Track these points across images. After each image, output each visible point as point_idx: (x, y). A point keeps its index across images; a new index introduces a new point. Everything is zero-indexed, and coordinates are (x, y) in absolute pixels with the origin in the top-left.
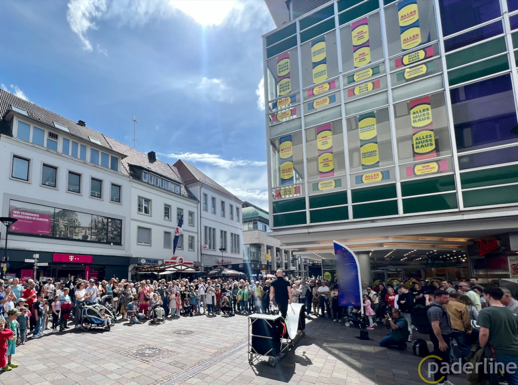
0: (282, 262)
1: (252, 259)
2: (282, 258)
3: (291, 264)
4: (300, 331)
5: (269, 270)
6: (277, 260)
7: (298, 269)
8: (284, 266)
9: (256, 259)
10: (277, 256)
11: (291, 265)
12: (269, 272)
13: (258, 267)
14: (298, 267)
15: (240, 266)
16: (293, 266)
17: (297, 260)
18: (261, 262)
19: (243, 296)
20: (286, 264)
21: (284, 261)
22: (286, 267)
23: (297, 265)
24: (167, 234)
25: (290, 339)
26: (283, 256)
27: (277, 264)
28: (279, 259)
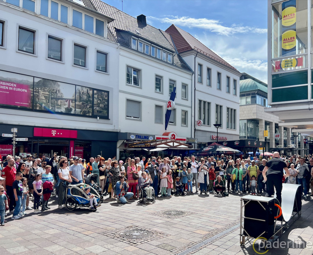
0: (281, 139)
1: (249, 135)
2: (281, 134)
3: (291, 141)
4: (295, 213)
5: (267, 148)
6: (276, 136)
7: (297, 147)
8: (283, 143)
9: (253, 136)
10: (276, 132)
11: (291, 143)
12: (267, 150)
13: (255, 144)
14: (297, 145)
15: (236, 143)
16: (293, 143)
17: (297, 138)
18: (258, 139)
19: (238, 175)
20: (285, 141)
21: (283, 138)
22: (285, 145)
23: (297, 142)
24: (158, 107)
25: (284, 221)
26: (283, 133)
27: (276, 140)
28: (278, 136)
